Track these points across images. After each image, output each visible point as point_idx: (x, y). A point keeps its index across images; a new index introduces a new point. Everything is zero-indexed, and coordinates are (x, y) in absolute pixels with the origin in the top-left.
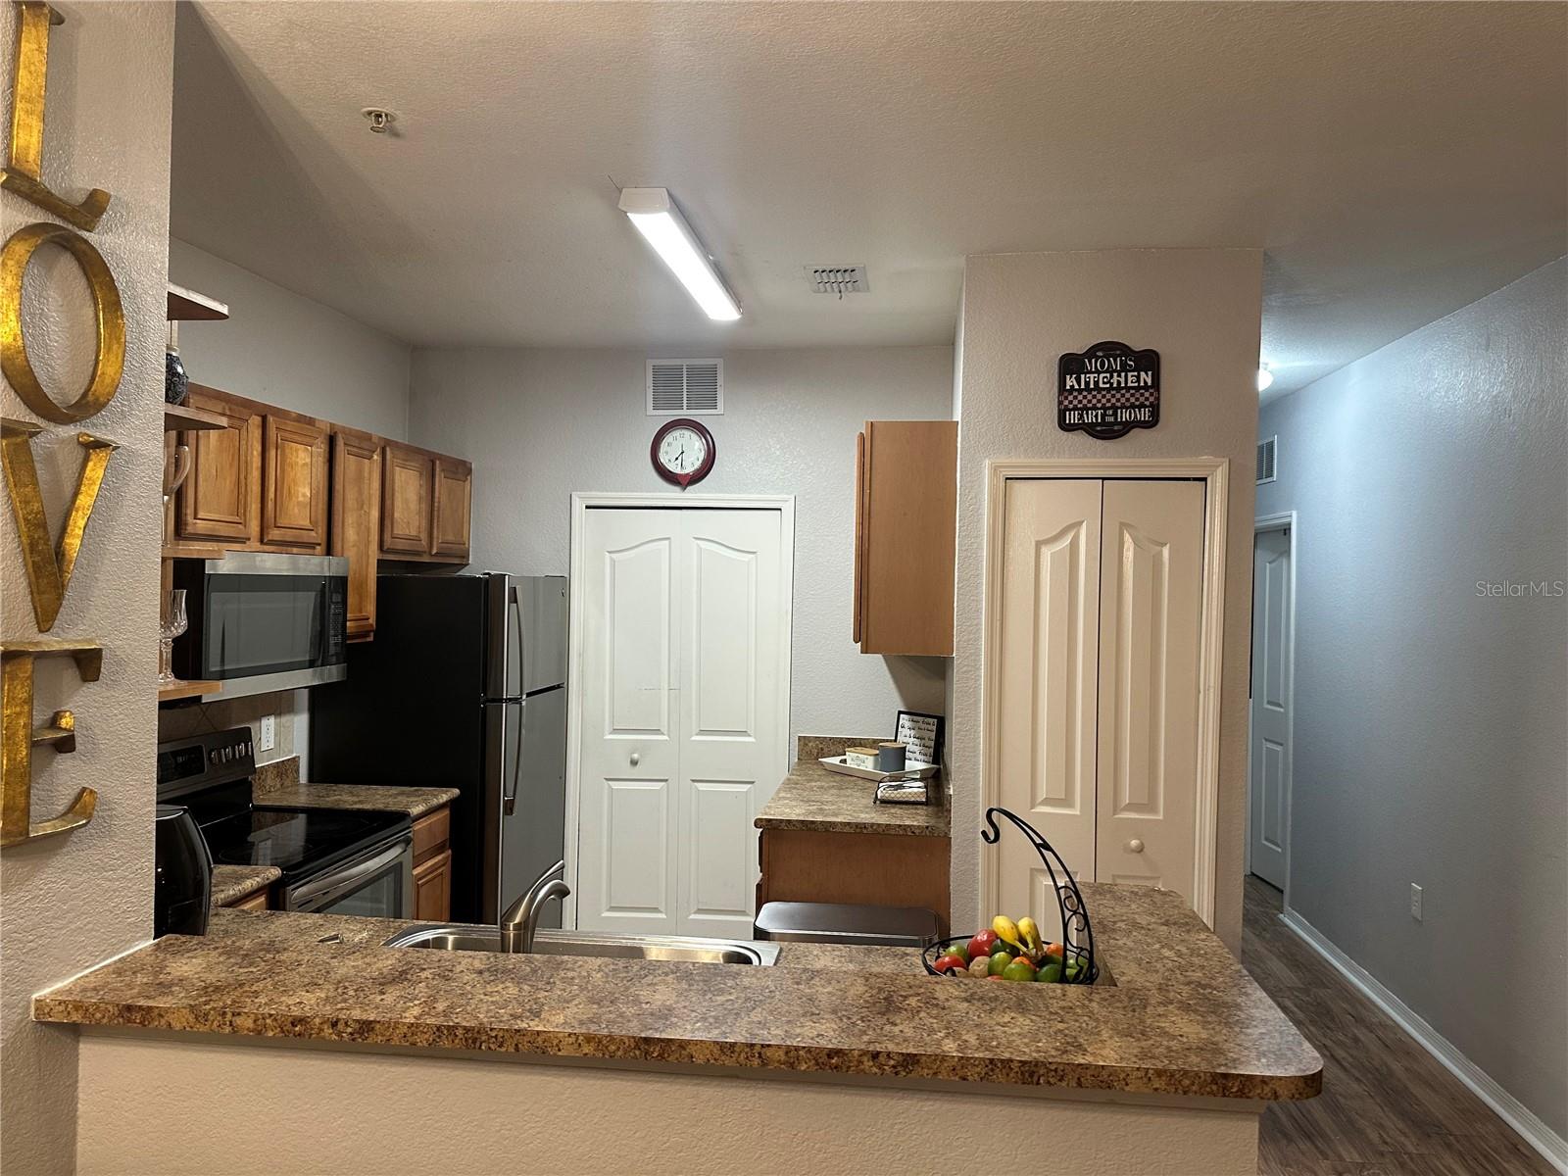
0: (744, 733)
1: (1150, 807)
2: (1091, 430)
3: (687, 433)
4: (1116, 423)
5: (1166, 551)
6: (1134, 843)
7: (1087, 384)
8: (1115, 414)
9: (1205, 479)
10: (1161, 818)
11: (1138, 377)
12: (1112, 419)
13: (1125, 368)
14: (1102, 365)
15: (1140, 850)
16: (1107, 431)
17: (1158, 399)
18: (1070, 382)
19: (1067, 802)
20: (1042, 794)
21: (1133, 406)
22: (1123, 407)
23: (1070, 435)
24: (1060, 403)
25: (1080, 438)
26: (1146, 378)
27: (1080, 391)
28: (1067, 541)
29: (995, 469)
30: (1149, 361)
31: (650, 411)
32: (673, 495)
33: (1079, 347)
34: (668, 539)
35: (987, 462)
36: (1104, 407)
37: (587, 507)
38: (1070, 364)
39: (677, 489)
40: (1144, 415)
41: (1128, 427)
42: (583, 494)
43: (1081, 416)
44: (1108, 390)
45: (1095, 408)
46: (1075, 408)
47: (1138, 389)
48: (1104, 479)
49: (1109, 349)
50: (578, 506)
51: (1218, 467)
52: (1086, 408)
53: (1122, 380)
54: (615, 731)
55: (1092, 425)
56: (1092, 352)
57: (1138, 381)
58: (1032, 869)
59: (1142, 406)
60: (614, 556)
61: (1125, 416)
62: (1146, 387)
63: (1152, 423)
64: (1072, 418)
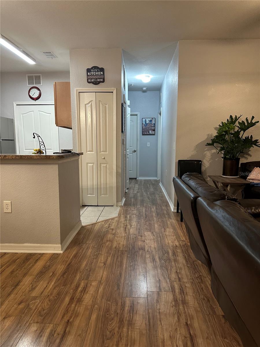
0: (51, 149)
1: (106, 151)
2: (93, 83)
3: (35, 89)
4: (97, 81)
5: (107, 105)
6: (103, 157)
7: (92, 74)
8: (97, 80)
9: (113, 92)
10: (108, 153)
11: (100, 73)
12: (96, 81)
13: (98, 71)
14: (94, 71)
15: (104, 158)
16: (96, 83)
17: (104, 77)
18: (89, 74)
19: (92, 151)
20: (88, 150)
21: (100, 78)
22: (98, 78)
23: (89, 84)
24: (87, 78)
25: (91, 84)
26: (102, 73)
27: (90, 75)
28: (90, 104)
29: (77, 90)
30: (102, 70)
31: (28, 85)
32: (33, 102)
33: (90, 68)
34: (33, 111)
35: (75, 89)
36: (95, 79)
37: (17, 105)
38: (88, 70)
39: (34, 101)
40: (102, 80)
41: (99, 82)
42: (15, 102)
43: (91, 80)
44: (95, 75)
45: (93, 79)
46: (90, 79)
47: (100, 75)
48: (96, 92)
49: (95, 67)
50: (15, 105)
51: (114, 90)
52: (92, 79)
53: (98, 73)
54: (26, 149)
55: (93, 82)
56: (92, 68)
57: (100, 74)
58: (87, 163)
59: (101, 78)
60: (23, 115)
61: (98, 80)
62: (102, 75)
63: (103, 82)
64: (89, 81)
